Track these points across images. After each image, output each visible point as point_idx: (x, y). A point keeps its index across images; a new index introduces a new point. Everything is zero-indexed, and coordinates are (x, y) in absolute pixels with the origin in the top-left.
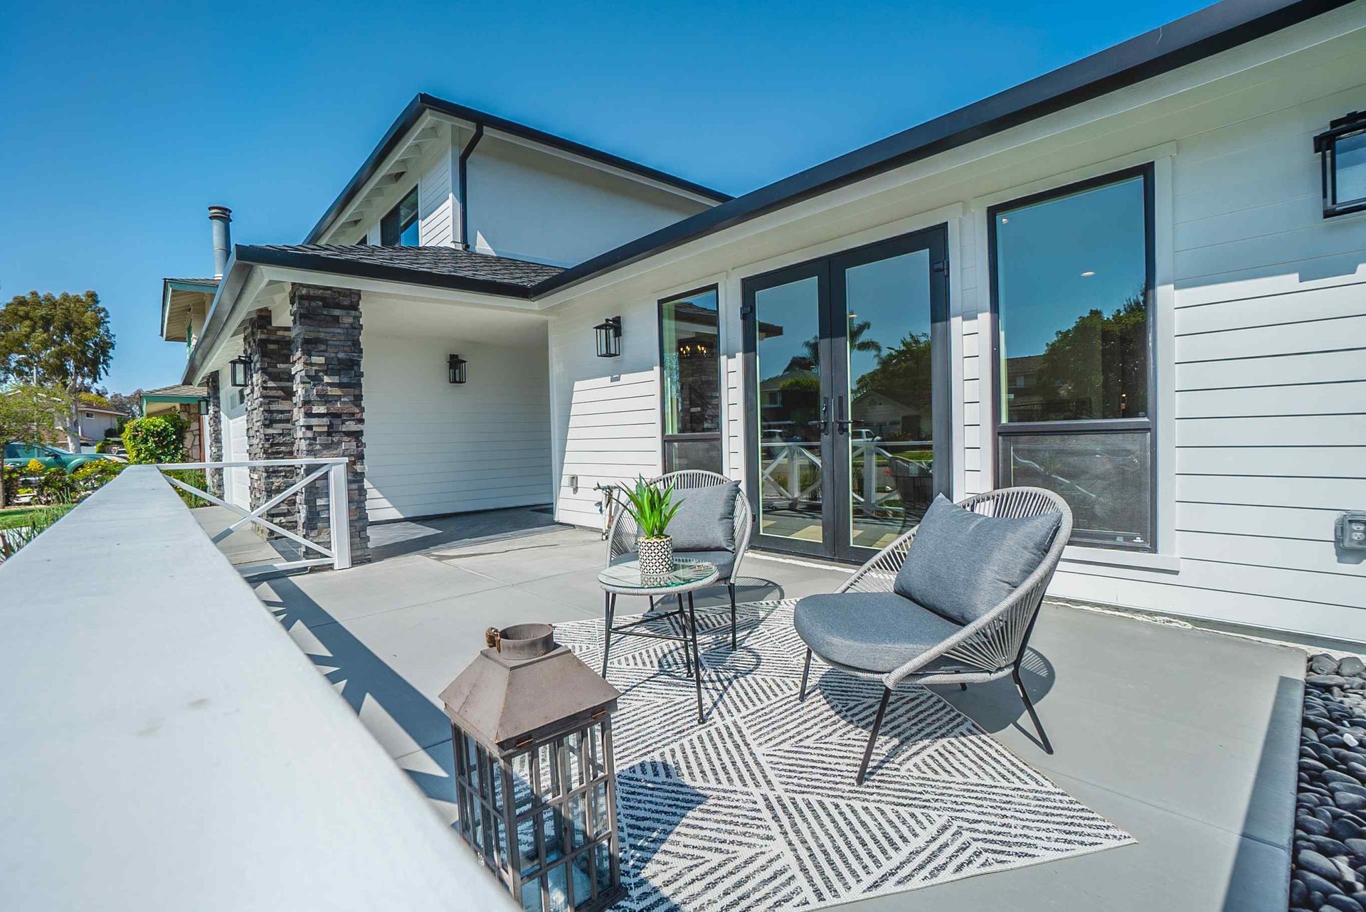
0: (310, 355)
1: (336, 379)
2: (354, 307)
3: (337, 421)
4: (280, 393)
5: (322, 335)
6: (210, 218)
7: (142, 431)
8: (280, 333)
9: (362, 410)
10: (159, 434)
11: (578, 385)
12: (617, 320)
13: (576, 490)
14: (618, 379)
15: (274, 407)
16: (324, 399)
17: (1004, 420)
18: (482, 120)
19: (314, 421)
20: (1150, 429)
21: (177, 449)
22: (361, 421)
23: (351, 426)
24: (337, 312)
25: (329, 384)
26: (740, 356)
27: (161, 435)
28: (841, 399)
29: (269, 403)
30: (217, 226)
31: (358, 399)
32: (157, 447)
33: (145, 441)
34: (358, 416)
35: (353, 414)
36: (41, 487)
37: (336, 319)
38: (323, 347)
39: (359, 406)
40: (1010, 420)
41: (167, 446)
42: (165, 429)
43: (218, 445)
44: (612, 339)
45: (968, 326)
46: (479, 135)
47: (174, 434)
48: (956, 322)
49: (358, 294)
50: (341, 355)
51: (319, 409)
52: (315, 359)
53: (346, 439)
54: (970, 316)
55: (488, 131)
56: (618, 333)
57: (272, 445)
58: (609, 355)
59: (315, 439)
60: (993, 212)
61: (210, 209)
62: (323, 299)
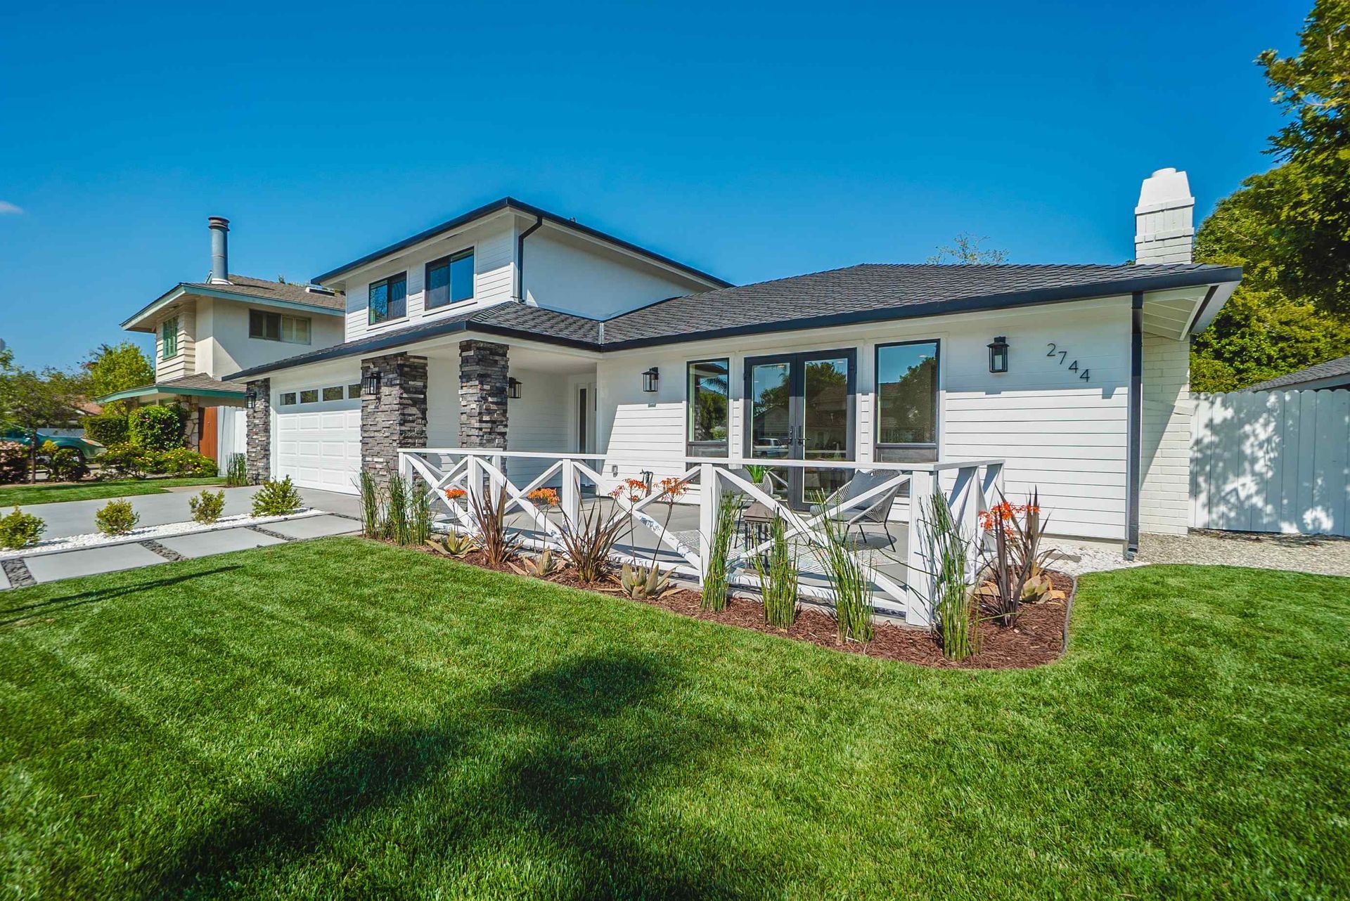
0: (483, 385)
1: (495, 400)
2: (504, 355)
3: (494, 426)
4: (410, 402)
5: (489, 372)
6: (210, 227)
7: (149, 418)
8: (412, 360)
9: (507, 419)
10: (164, 422)
11: (620, 407)
12: (655, 370)
13: (615, 474)
14: (655, 406)
15: (406, 411)
16: (489, 412)
17: (879, 442)
18: (541, 215)
19: (484, 425)
20: (936, 448)
21: (180, 436)
22: (506, 426)
23: (501, 429)
24: (497, 358)
25: (491, 403)
26: (742, 400)
27: (167, 423)
28: (800, 427)
29: (403, 409)
30: (216, 235)
31: (505, 411)
32: (163, 433)
33: (152, 427)
34: (505, 423)
35: (502, 421)
36: (54, 466)
37: (496, 362)
38: (489, 380)
39: (505, 416)
40: (881, 442)
41: (172, 433)
42: (171, 417)
43: (267, 434)
44: (653, 381)
45: (865, 398)
46: (539, 224)
47: (178, 422)
48: (859, 395)
49: (507, 346)
50: (498, 385)
51: (486, 418)
52: (486, 387)
53: (498, 437)
54: (865, 393)
55: (545, 222)
56: (656, 378)
57: (405, 438)
58: (651, 391)
59: (483, 436)
60: (877, 346)
61: (210, 219)
62: (490, 349)
